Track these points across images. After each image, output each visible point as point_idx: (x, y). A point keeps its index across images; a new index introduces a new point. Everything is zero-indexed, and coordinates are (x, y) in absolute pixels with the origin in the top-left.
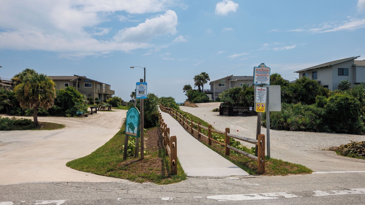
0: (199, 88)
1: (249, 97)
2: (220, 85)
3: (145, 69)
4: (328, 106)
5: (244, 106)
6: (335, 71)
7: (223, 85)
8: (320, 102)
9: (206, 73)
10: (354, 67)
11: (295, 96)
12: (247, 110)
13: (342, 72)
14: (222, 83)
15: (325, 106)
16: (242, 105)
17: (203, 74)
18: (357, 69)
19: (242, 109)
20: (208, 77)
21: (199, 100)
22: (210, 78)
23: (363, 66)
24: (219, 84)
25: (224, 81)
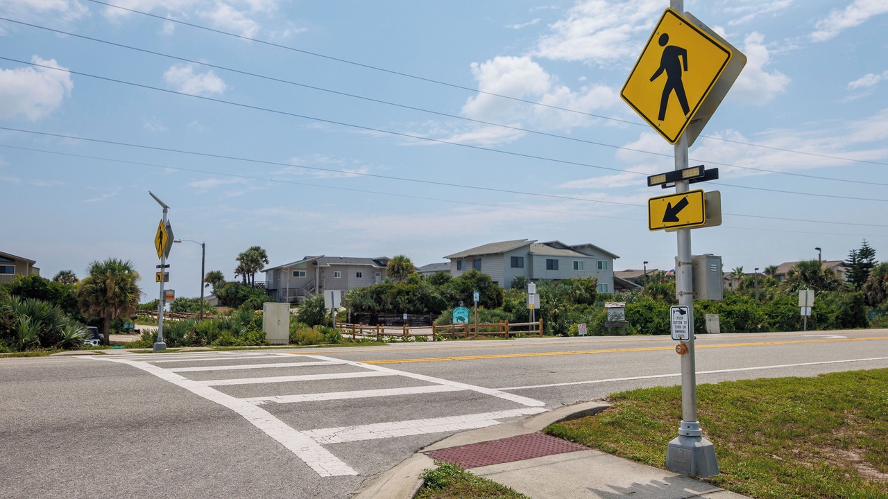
0: (245, 280)
1: (403, 299)
2: (296, 274)
3: (203, 246)
4: (518, 310)
5: (394, 313)
6: (507, 261)
7: (303, 274)
8: (507, 305)
9: (262, 248)
10: (530, 255)
11: (464, 297)
12: (399, 318)
13: (516, 262)
14: (300, 271)
15: (514, 311)
16: (390, 311)
17: (257, 249)
18: (534, 258)
19: (391, 317)
20: (265, 257)
21: (256, 304)
22: (269, 258)
23: (541, 254)
24: (294, 272)
25: (305, 266)
